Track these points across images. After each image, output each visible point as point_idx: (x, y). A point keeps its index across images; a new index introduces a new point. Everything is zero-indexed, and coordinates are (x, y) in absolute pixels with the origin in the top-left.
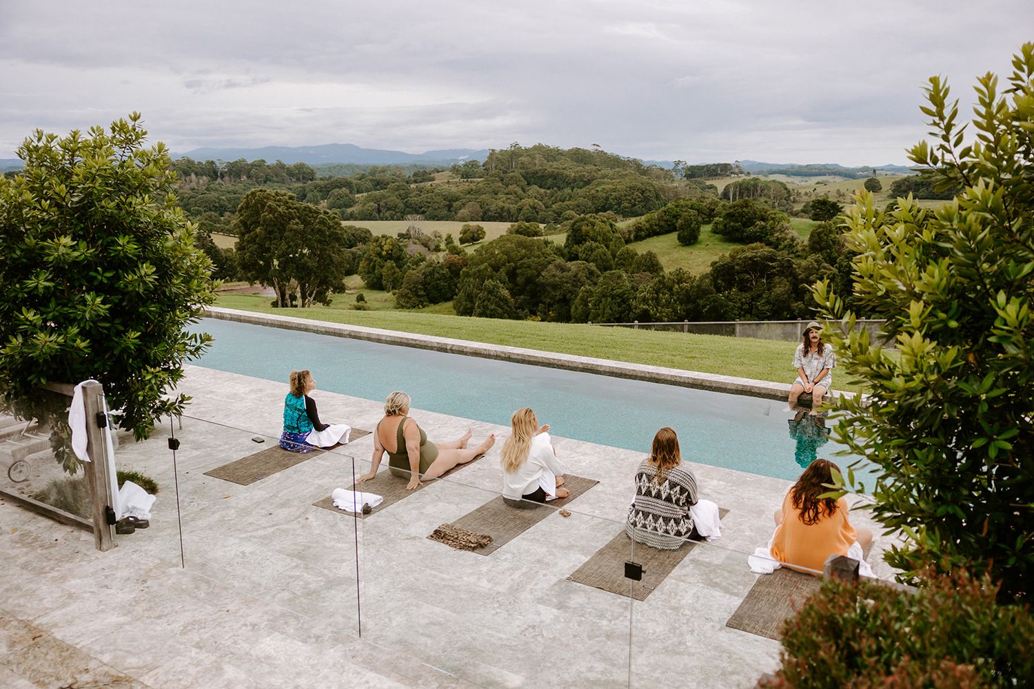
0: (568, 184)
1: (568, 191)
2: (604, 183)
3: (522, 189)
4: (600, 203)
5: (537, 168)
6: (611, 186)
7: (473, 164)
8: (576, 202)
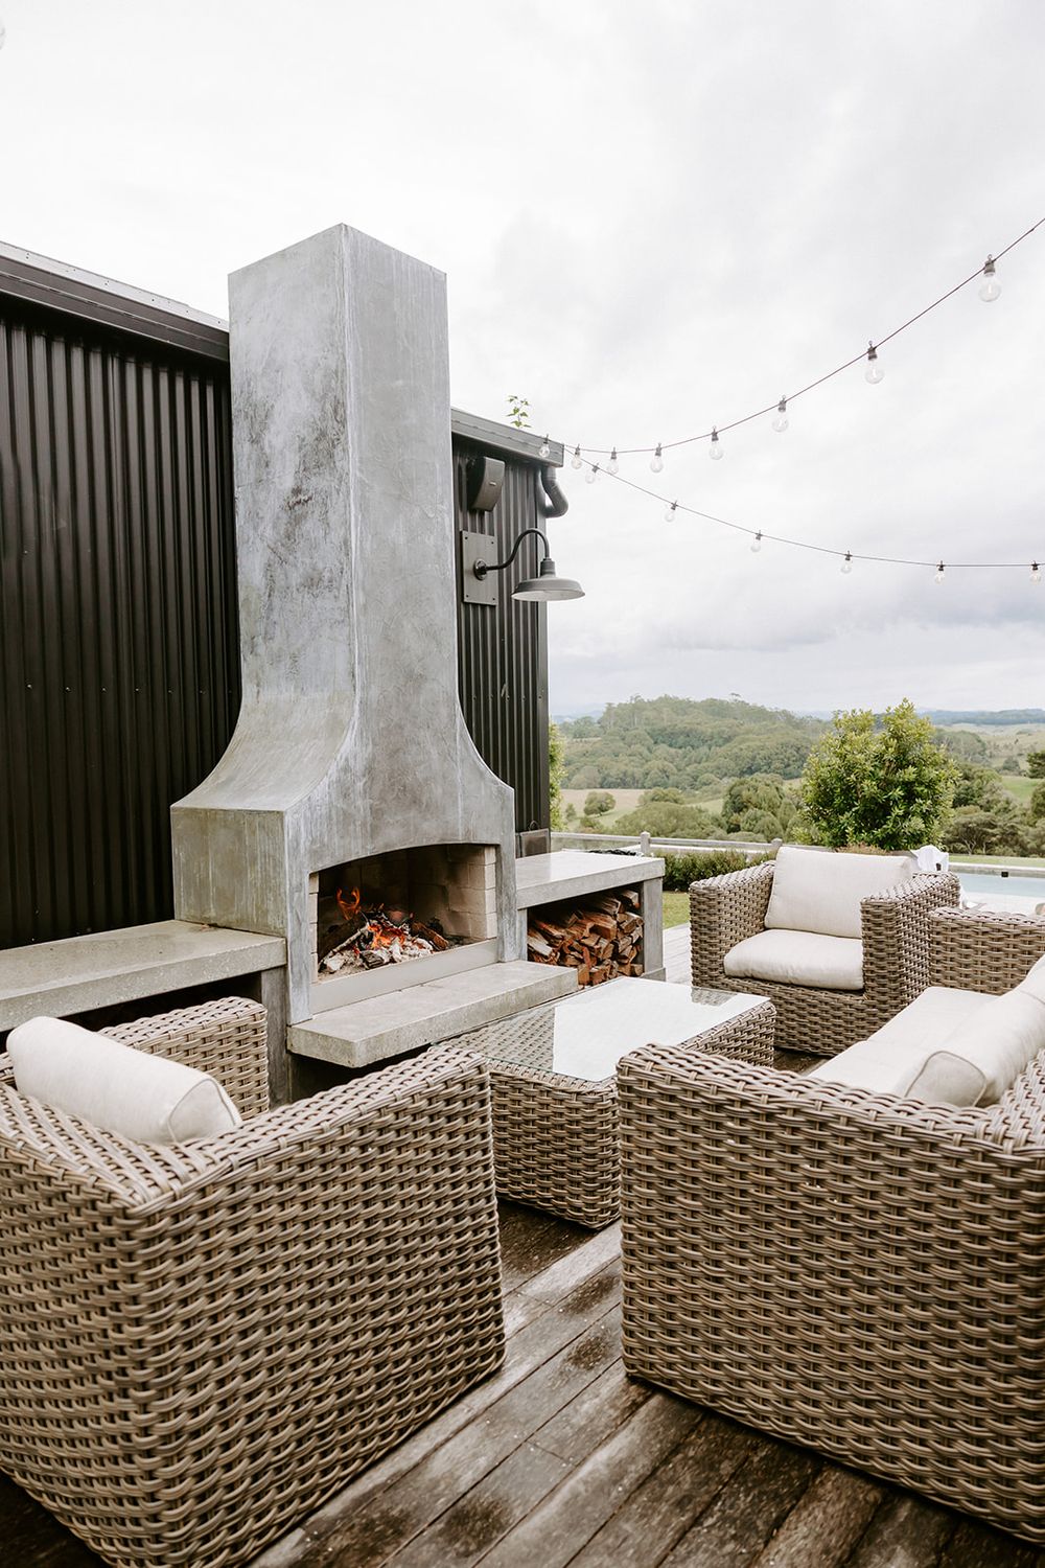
0: (704, 742)
1: (704, 750)
2: (748, 740)
3: (649, 749)
4: (744, 765)
5: (666, 724)
6: (758, 743)
7: (587, 720)
8: (716, 763)
